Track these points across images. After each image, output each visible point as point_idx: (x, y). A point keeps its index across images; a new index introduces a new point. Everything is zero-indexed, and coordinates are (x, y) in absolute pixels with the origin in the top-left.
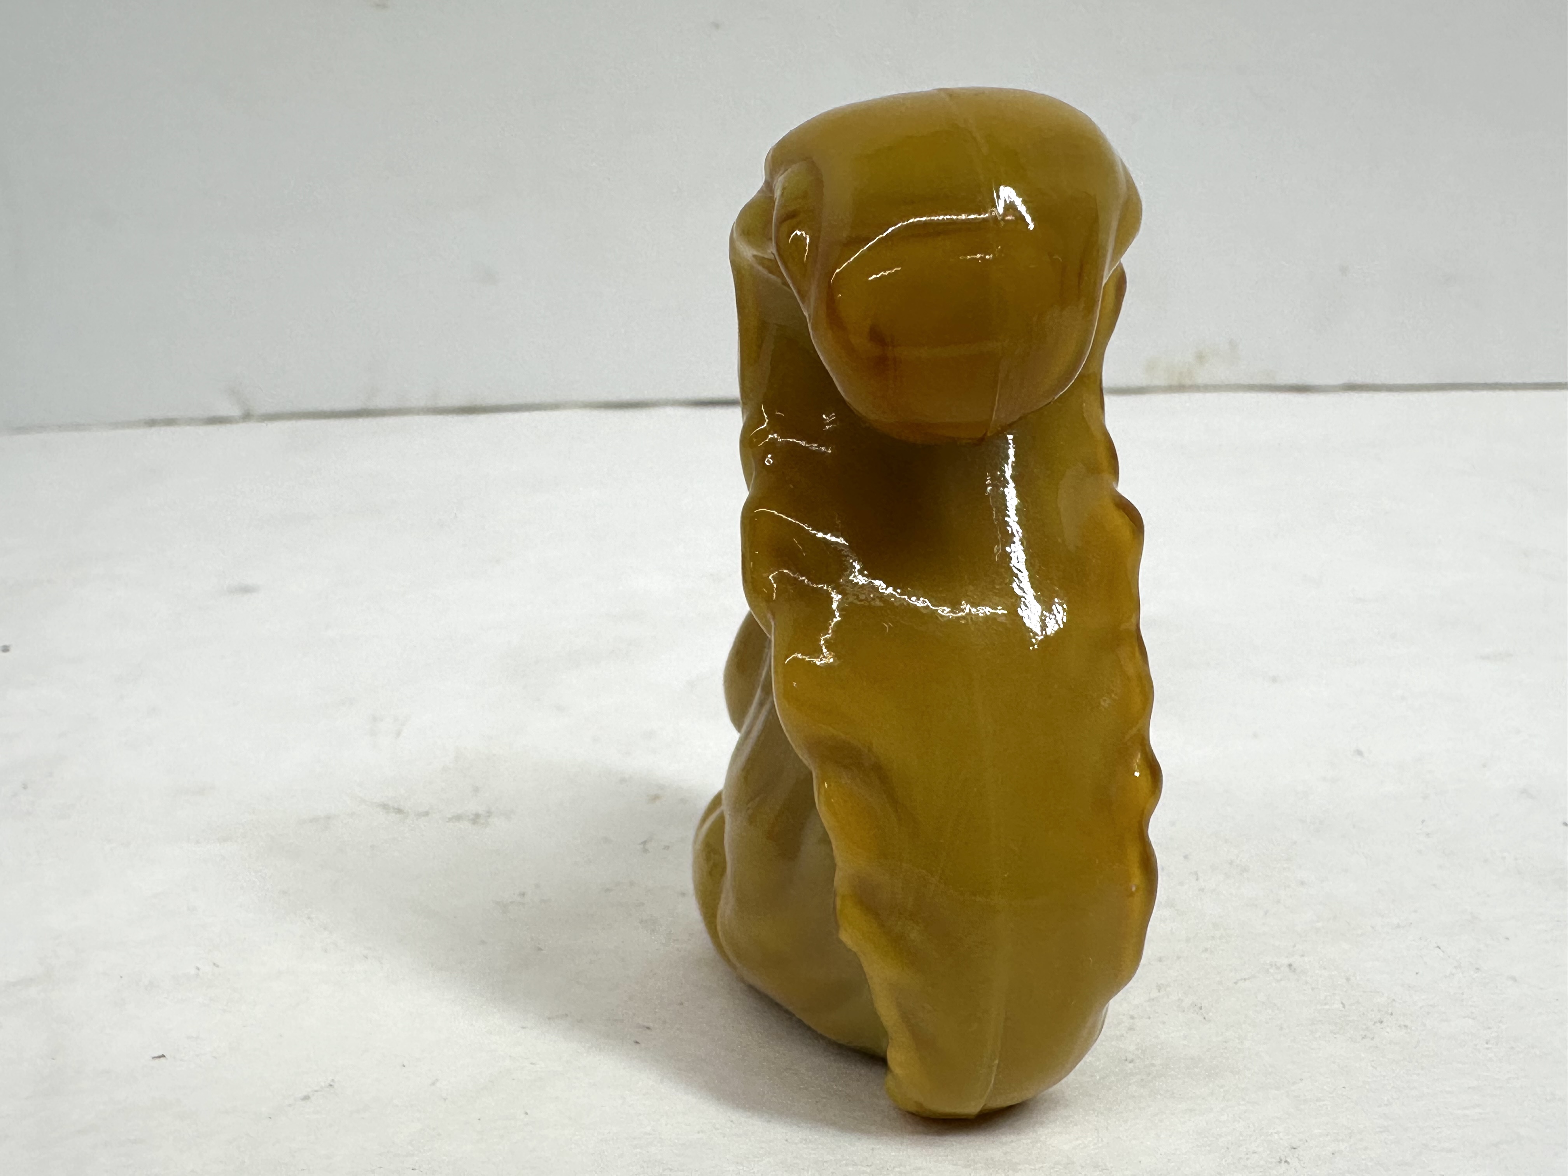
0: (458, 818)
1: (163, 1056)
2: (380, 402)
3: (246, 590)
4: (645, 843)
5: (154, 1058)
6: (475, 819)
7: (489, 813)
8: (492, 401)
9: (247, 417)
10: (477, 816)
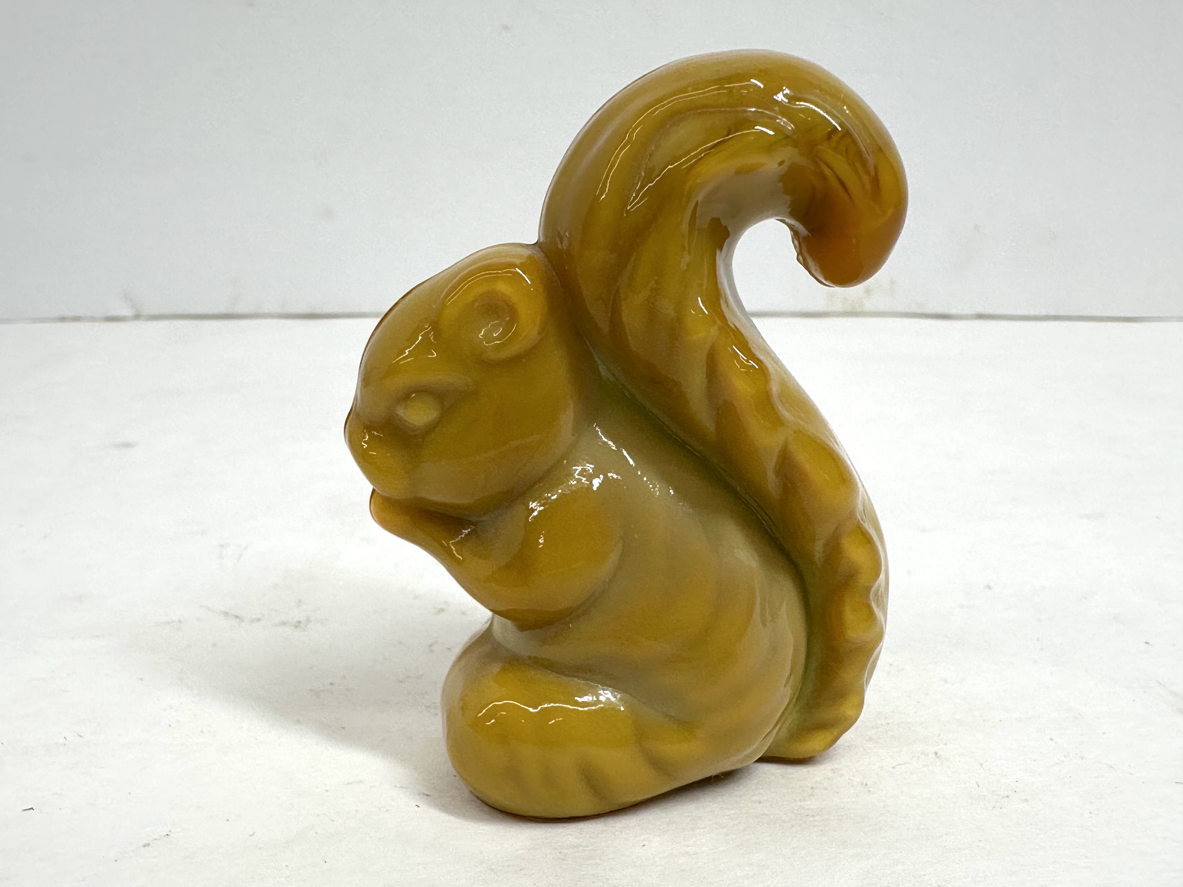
0: (284, 624)
1: (32, 809)
2: (240, 309)
3: (128, 445)
4: (431, 646)
5: (23, 810)
6: (298, 625)
7: (308, 620)
8: (327, 310)
9: (137, 317)
10: (299, 622)
